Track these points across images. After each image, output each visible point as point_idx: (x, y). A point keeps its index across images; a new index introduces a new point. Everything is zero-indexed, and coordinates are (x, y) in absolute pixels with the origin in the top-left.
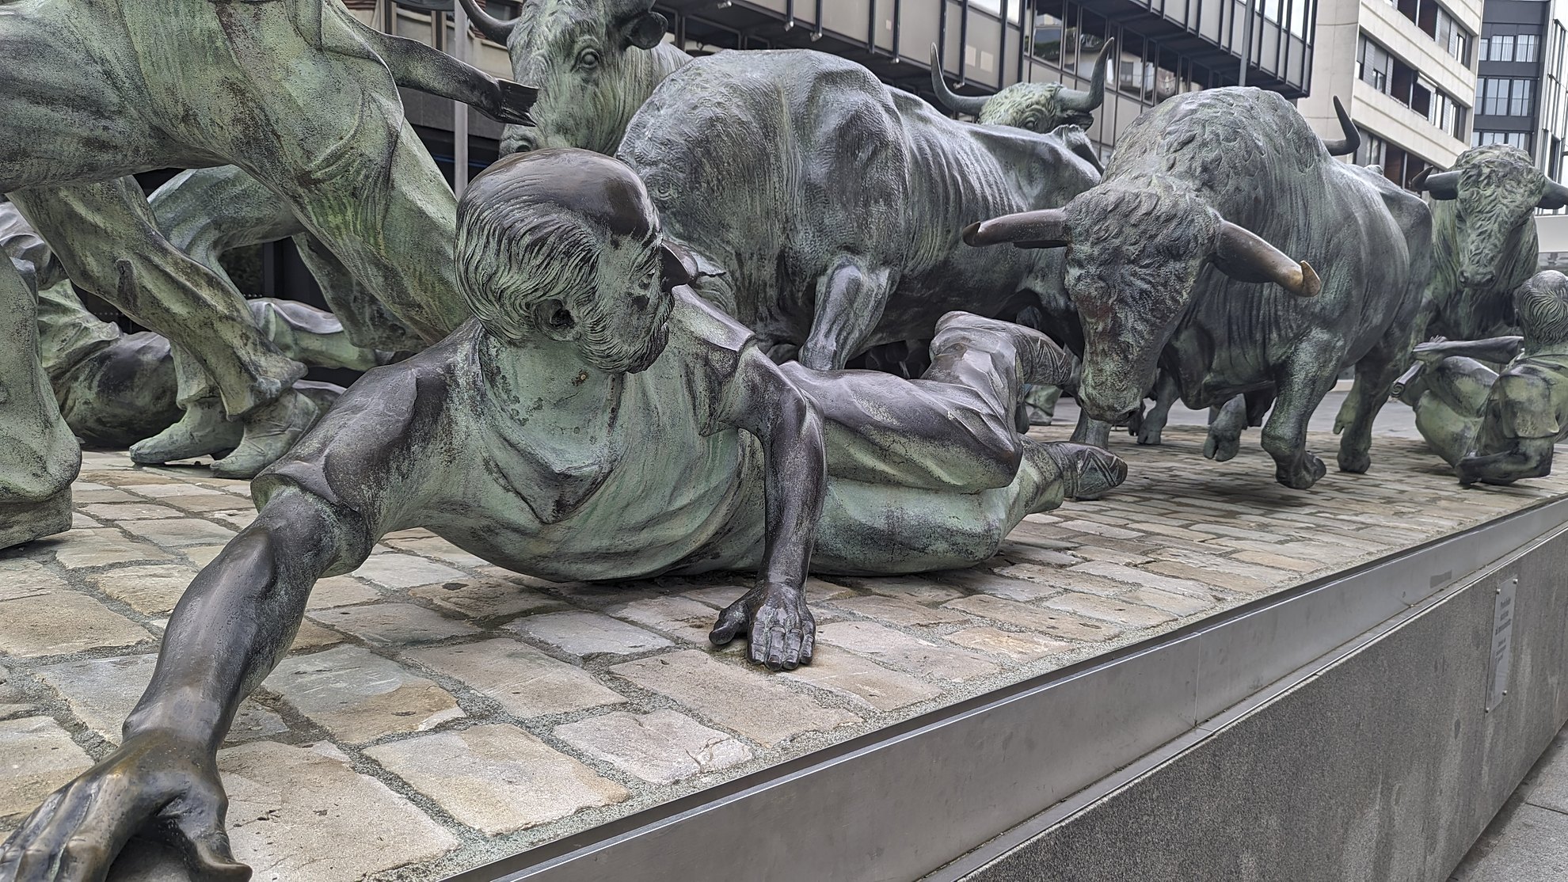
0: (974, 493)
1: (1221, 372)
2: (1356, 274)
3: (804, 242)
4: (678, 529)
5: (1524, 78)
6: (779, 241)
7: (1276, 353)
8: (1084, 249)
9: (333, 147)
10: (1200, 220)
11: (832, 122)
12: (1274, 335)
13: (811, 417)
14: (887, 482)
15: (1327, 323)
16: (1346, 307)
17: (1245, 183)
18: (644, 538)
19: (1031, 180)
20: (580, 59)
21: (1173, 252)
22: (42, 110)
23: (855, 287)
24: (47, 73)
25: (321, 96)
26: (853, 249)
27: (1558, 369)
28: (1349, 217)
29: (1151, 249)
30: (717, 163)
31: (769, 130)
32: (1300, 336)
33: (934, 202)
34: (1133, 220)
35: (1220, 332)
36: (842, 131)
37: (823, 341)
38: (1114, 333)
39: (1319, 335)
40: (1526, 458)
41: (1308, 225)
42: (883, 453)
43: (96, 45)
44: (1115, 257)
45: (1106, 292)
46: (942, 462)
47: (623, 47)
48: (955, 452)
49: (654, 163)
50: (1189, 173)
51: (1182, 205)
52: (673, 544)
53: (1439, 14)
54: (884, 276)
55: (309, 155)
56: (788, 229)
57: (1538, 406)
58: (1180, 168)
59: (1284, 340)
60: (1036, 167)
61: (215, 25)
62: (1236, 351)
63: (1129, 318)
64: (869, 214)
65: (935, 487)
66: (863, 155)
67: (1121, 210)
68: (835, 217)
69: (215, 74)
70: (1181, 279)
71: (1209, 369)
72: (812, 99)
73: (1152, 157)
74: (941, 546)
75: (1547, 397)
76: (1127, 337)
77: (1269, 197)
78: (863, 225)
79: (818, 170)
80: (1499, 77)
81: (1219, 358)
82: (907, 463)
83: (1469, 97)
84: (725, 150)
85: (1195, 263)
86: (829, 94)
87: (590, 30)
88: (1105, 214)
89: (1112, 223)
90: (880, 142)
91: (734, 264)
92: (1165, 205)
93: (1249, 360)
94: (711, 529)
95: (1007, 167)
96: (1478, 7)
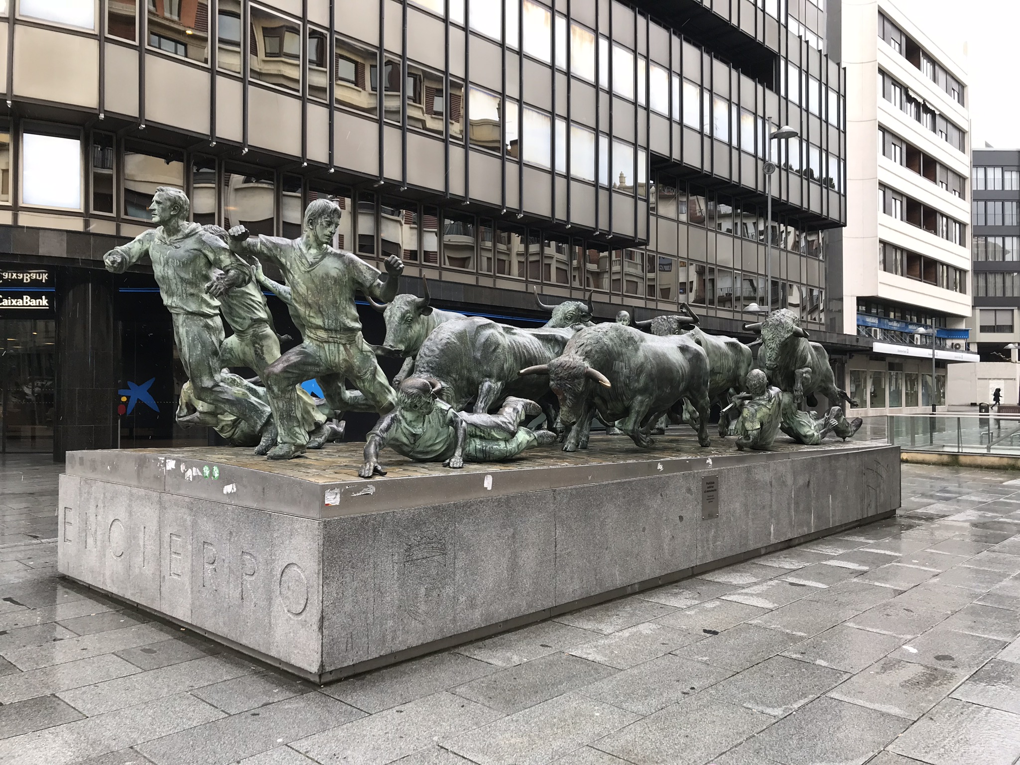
2: (650, 378)
3: (475, 375)
4: (437, 447)
5: (1012, 201)
6: (467, 375)
7: (626, 403)
8: (553, 376)
10: (582, 369)
11: (482, 341)
12: (624, 398)
13: (465, 423)
14: (484, 438)
15: (642, 394)
16: (646, 389)
18: (429, 449)
20: (406, 321)
21: (576, 377)
23: (490, 387)
24: (310, 360)
25: (362, 360)
26: (489, 377)
28: (647, 360)
29: (570, 376)
30: (448, 355)
31: (463, 345)
32: (632, 398)
36: (485, 344)
37: (480, 404)
38: (564, 399)
39: (639, 398)
41: (629, 364)
42: (483, 431)
44: (562, 379)
45: (561, 388)
46: (496, 433)
47: (419, 315)
50: (582, 354)
51: (578, 364)
52: (436, 451)
53: (938, 167)
54: (499, 384)
58: (579, 353)
59: (627, 399)
61: (342, 349)
63: (568, 395)
64: (493, 366)
66: (491, 350)
67: (562, 365)
68: (483, 368)
70: (579, 384)
72: (476, 334)
73: (572, 349)
76: (568, 401)
77: (612, 358)
78: (492, 369)
79: (478, 354)
80: (995, 200)
83: (966, 218)
84: (450, 352)
85: (583, 380)
86: (481, 331)
87: (410, 312)
88: (558, 367)
89: (559, 369)
90: (497, 344)
91: (454, 382)
92: (574, 364)
94: (444, 448)
95: (544, 343)
96: (967, 159)
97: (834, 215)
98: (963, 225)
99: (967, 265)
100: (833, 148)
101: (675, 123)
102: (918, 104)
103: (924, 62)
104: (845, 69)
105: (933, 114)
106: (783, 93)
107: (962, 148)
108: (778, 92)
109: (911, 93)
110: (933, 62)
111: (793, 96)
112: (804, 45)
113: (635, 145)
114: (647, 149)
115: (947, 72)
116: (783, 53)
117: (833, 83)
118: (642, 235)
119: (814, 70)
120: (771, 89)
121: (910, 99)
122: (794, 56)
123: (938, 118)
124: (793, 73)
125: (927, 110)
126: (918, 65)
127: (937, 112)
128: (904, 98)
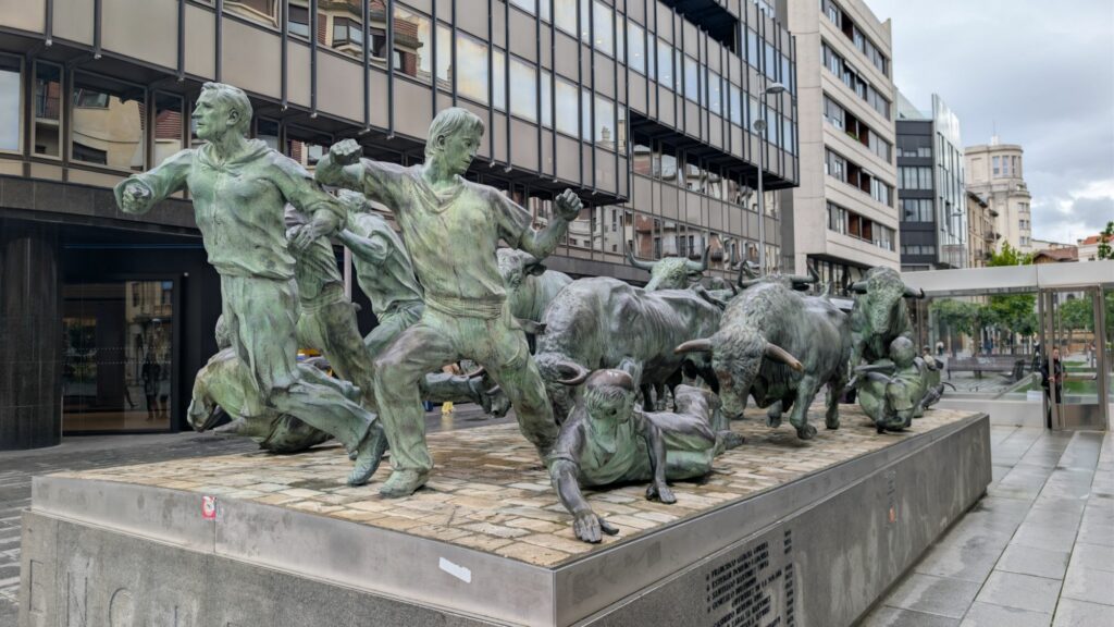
0: (702, 451)
1: (772, 394)
2: (820, 353)
3: (611, 354)
5: (925, 166)
6: (602, 353)
7: (792, 386)
8: (717, 354)
9: (514, 357)
10: (760, 344)
11: (618, 309)
12: (791, 380)
13: (660, 432)
14: (675, 449)
15: (810, 373)
16: (817, 368)
17: (774, 326)
19: (686, 313)
21: (751, 356)
22: (437, 354)
24: (439, 343)
25: (511, 342)
26: (629, 355)
27: (909, 379)
28: (814, 331)
29: (743, 353)
30: (581, 328)
31: (596, 313)
32: (800, 379)
33: (654, 332)
34: (736, 343)
35: (770, 379)
36: (623, 311)
38: (732, 384)
40: (900, 420)
41: (799, 337)
42: (674, 439)
43: (449, 333)
44: (730, 357)
45: (728, 369)
46: (693, 441)
47: (527, 275)
48: (697, 438)
49: (559, 331)
50: (754, 325)
51: (753, 338)
54: (641, 364)
55: (507, 359)
56: (605, 348)
57: (902, 397)
58: (751, 323)
59: (795, 381)
60: (688, 308)
61: (484, 326)
62: (777, 386)
63: (737, 379)
64: (634, 341)
65: (690, 449)
66: (631, 319)
67: (730, 340)
68: (622, 344)
69: (484, 340)
70: (755, 365)
71: (766, 393)
72: (610, 300)
73: (740, 318)
74: (694, 469)
75: (906, 392)
76: (737, 386)
77: (784, 329)
78: (633, 346)
79: (614, 326)
81: (770, 389)
82: (681, 442)
84: (584, 323)
85: (759, 360)
86: (616, 297)
87: (517, 271)
88: (725, 342)
89: (728, 345)
90: (637, 313)
92: (747, 337)
93: (782, 388)
95: (676, 310)
96: (892, 127)
97: (789, 176)
98: (890, 187)
99: (895, 225)
100: (787, 112)
101: (651, 80)
102: (852, 75)
103: (856, 37)
104: (794, 37)
105: (865, 85)
106: (744, 57)
107: (888, 117)
108: (739, 55)
109: (847, 63)
110: (864, 36)
111: (753, 60)
112: (760, 13)
113: (615, 101)
114: (626, 105)
115: (874, 46)
116: (743, 19)
117: (785, 50)
118: (623, 192)
119: (769, 37)
120: (733, 50)
121: (847, 69)
122: (752, 23)
123: (869, 89)
124: (752, 38)
125: (860, 81)
126: (851, 38)
127: (868, 83)
128: (842, 68)
